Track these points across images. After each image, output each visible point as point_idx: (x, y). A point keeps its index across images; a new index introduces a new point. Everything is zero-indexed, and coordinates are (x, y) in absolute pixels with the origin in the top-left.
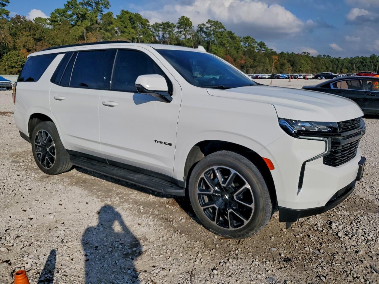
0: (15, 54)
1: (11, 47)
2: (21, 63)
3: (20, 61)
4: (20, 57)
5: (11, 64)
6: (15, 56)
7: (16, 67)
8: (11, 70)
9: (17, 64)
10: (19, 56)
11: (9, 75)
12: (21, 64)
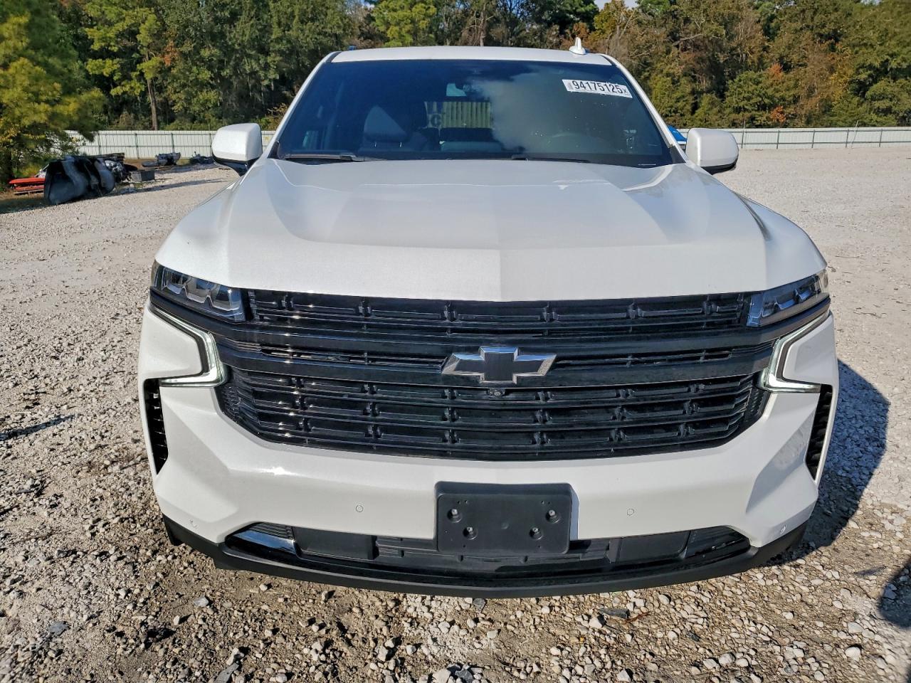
0: (751, 80)
1: (753, 62)
2: (760, 99)
3: (759, 95)
4: (760, 85)
5: (737, 103)
6: (750, 83)
7: (745, 110)
8: (733, 116)
9: (752, 101)
10: (758, 83)
11: (729, 127)
12: (760, 102)
